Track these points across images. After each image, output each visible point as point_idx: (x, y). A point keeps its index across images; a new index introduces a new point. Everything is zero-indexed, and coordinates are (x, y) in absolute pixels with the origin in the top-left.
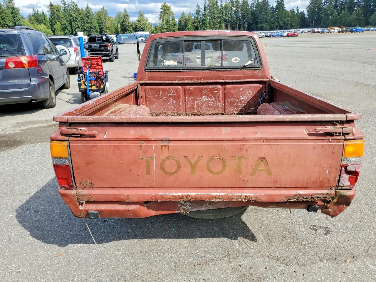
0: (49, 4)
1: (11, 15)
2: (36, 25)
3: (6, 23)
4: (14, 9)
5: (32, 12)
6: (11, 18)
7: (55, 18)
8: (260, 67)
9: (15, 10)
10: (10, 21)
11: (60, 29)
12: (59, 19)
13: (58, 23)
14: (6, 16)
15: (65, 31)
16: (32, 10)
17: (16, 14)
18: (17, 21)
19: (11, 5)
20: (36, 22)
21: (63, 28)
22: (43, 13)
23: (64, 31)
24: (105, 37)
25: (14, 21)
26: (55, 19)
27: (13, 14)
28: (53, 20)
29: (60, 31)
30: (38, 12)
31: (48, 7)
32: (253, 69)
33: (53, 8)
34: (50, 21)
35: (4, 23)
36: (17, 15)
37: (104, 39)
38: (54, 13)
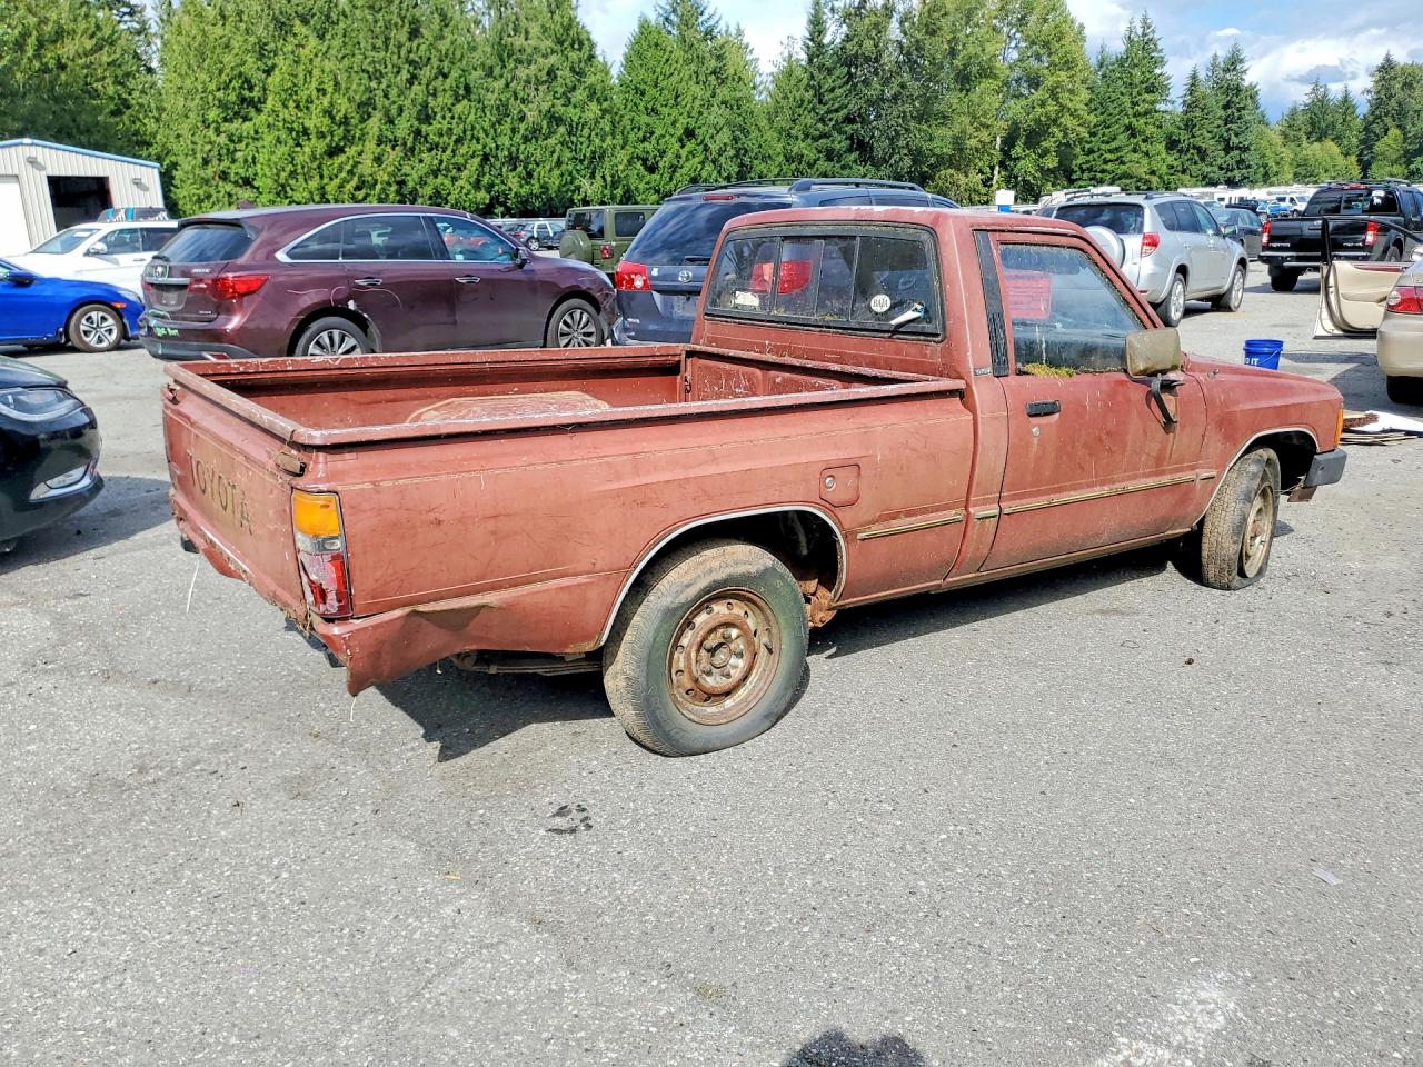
0: (1379, 61)
1: (1222, 113)
2: (1305, 144)
3: (1198, 142)
4: (1238, 89)
5: (1307, 97)
6: (1220, 122)
7: (1386, 115)
8: (937, 335)
9: (1242, 95)
10: (1210, 135)
11: (1394, 157)
12: (1405, 116)
13: (1394, 132)
14: (1203, 118)
15: (1412, 163)
16: (1308, 89)
17: (1239, 110)
18: (1237, 135)
19: (1231, 80)
20: (1309, 135)
21: (1407, 152)
22: (1346, 99)
23: (1409, 162)
24: (1382, 193)
25: (1225, 134)
26: (1388, 120)
27: (1229, 111)
28: (1378, 121)
29: (1395, 162)
30: (1325, 96)
31: (1372, 75)
32: (922, 337)
33: (1390, 79)
34: (1366, 129)
35: (1191, 140)
36: (1243, 112)
37: (1377, 201)
38: (1390, 97)
